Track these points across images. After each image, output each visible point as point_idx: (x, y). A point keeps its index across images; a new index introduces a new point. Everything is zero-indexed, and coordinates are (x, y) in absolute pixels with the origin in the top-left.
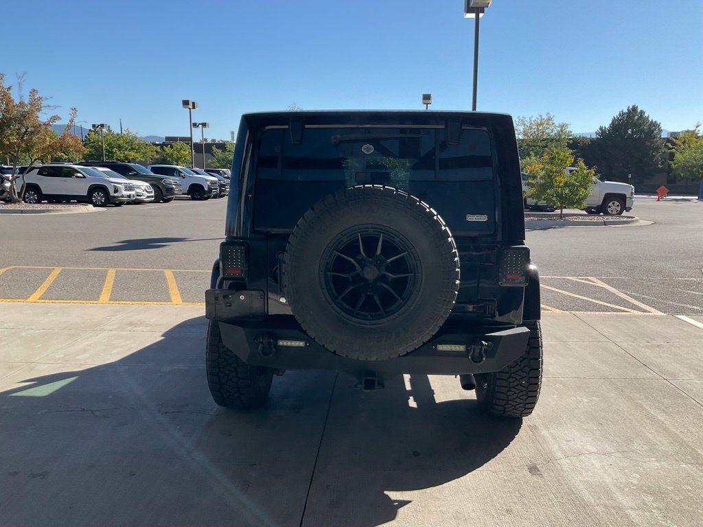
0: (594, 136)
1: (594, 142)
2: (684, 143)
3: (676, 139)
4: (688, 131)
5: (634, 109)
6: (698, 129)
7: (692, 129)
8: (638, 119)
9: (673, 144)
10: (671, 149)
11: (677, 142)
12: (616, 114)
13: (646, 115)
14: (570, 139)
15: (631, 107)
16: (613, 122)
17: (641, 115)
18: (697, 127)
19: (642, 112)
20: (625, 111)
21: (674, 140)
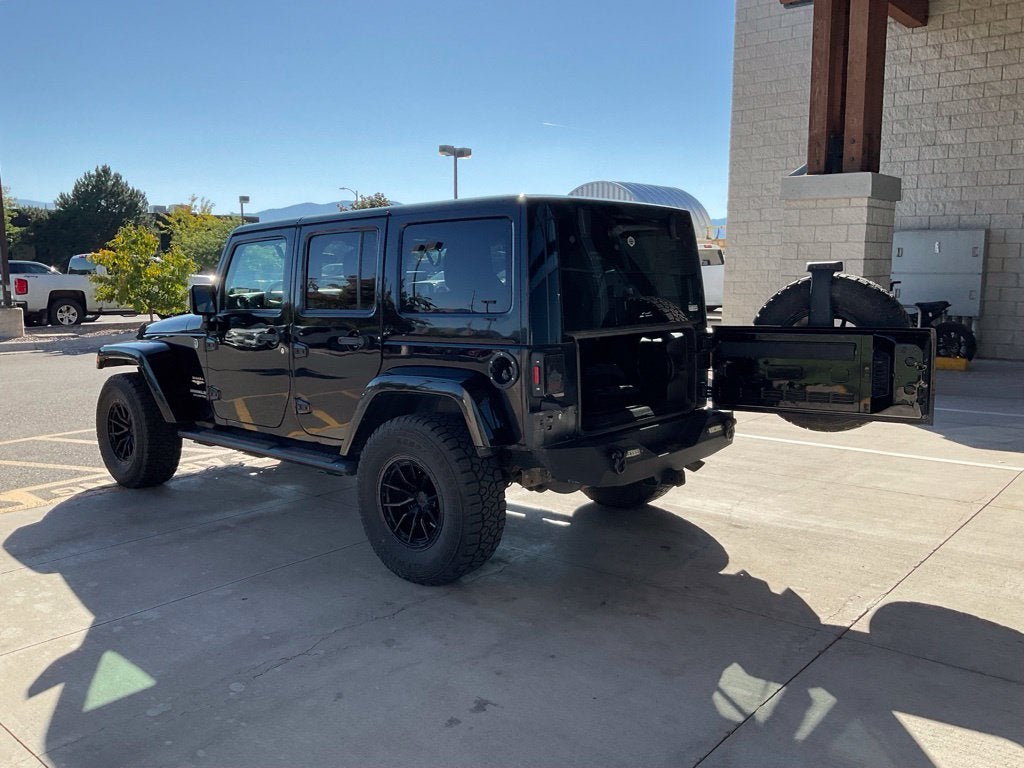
0: (53, 208)
1: (54, 217)
2: (179, 221)
3: (169, 215)
4: (182, 206)
5: (106, 171)
6: (195, 203)
7: (187, 203)
8: (113, 185)
9: (166, 222)
10: (163, 229)
11: (171, 220)
12: (80, 176)
13: (124, 180)
14: (14, 211)
15: (100, 168)
16: (76, 187)
17: (117, 181)
18: (193, 200)
19: (117, 177)
20: (94, 173)
21: (166, 217)
